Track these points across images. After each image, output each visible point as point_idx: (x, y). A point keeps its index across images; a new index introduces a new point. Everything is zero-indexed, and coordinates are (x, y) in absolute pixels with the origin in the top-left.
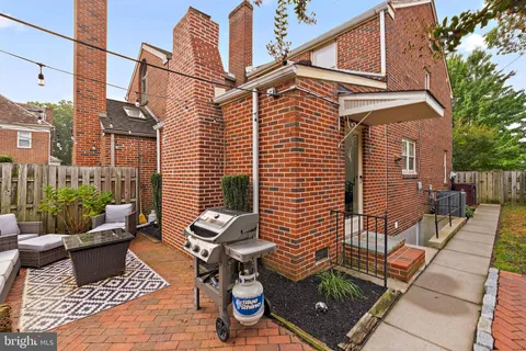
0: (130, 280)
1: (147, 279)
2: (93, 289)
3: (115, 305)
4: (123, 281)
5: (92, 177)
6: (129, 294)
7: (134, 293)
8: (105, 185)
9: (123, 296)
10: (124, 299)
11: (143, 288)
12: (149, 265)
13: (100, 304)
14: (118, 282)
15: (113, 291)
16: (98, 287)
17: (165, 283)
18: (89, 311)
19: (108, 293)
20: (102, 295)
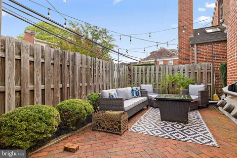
0: (188, 128)
1: (200, 134)
2: (166, 124)
3: (171, 138)
4: (183, 127)
5: (184, 70)
6: (182, 136)
7: (186, 137)
8: (191, 74)
9: (178, 136)
10: (178, 138)
11: (194, 138)
12: (207, 125)
13: (164, 133)
14: (180, 126)
15: (175, 130)
16: (169, 124)
17: (215, 143)
18: (157, 134)
19: (172, 129)
20: (168, 129)
